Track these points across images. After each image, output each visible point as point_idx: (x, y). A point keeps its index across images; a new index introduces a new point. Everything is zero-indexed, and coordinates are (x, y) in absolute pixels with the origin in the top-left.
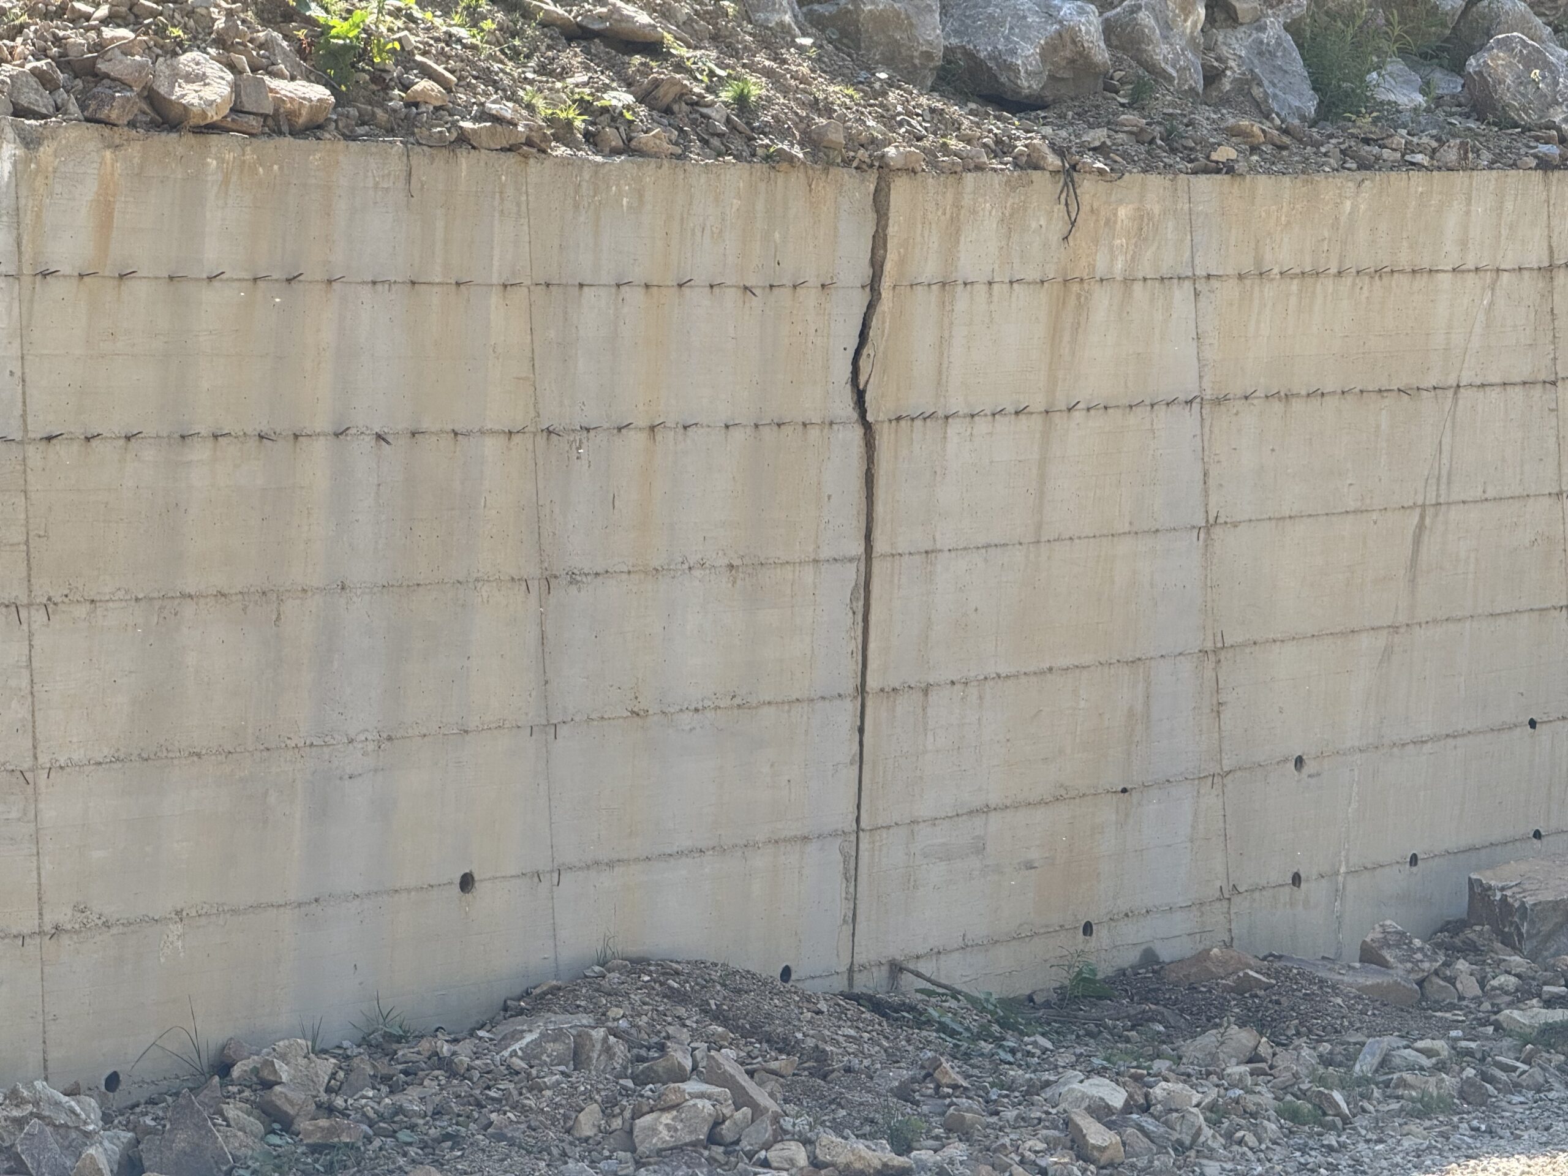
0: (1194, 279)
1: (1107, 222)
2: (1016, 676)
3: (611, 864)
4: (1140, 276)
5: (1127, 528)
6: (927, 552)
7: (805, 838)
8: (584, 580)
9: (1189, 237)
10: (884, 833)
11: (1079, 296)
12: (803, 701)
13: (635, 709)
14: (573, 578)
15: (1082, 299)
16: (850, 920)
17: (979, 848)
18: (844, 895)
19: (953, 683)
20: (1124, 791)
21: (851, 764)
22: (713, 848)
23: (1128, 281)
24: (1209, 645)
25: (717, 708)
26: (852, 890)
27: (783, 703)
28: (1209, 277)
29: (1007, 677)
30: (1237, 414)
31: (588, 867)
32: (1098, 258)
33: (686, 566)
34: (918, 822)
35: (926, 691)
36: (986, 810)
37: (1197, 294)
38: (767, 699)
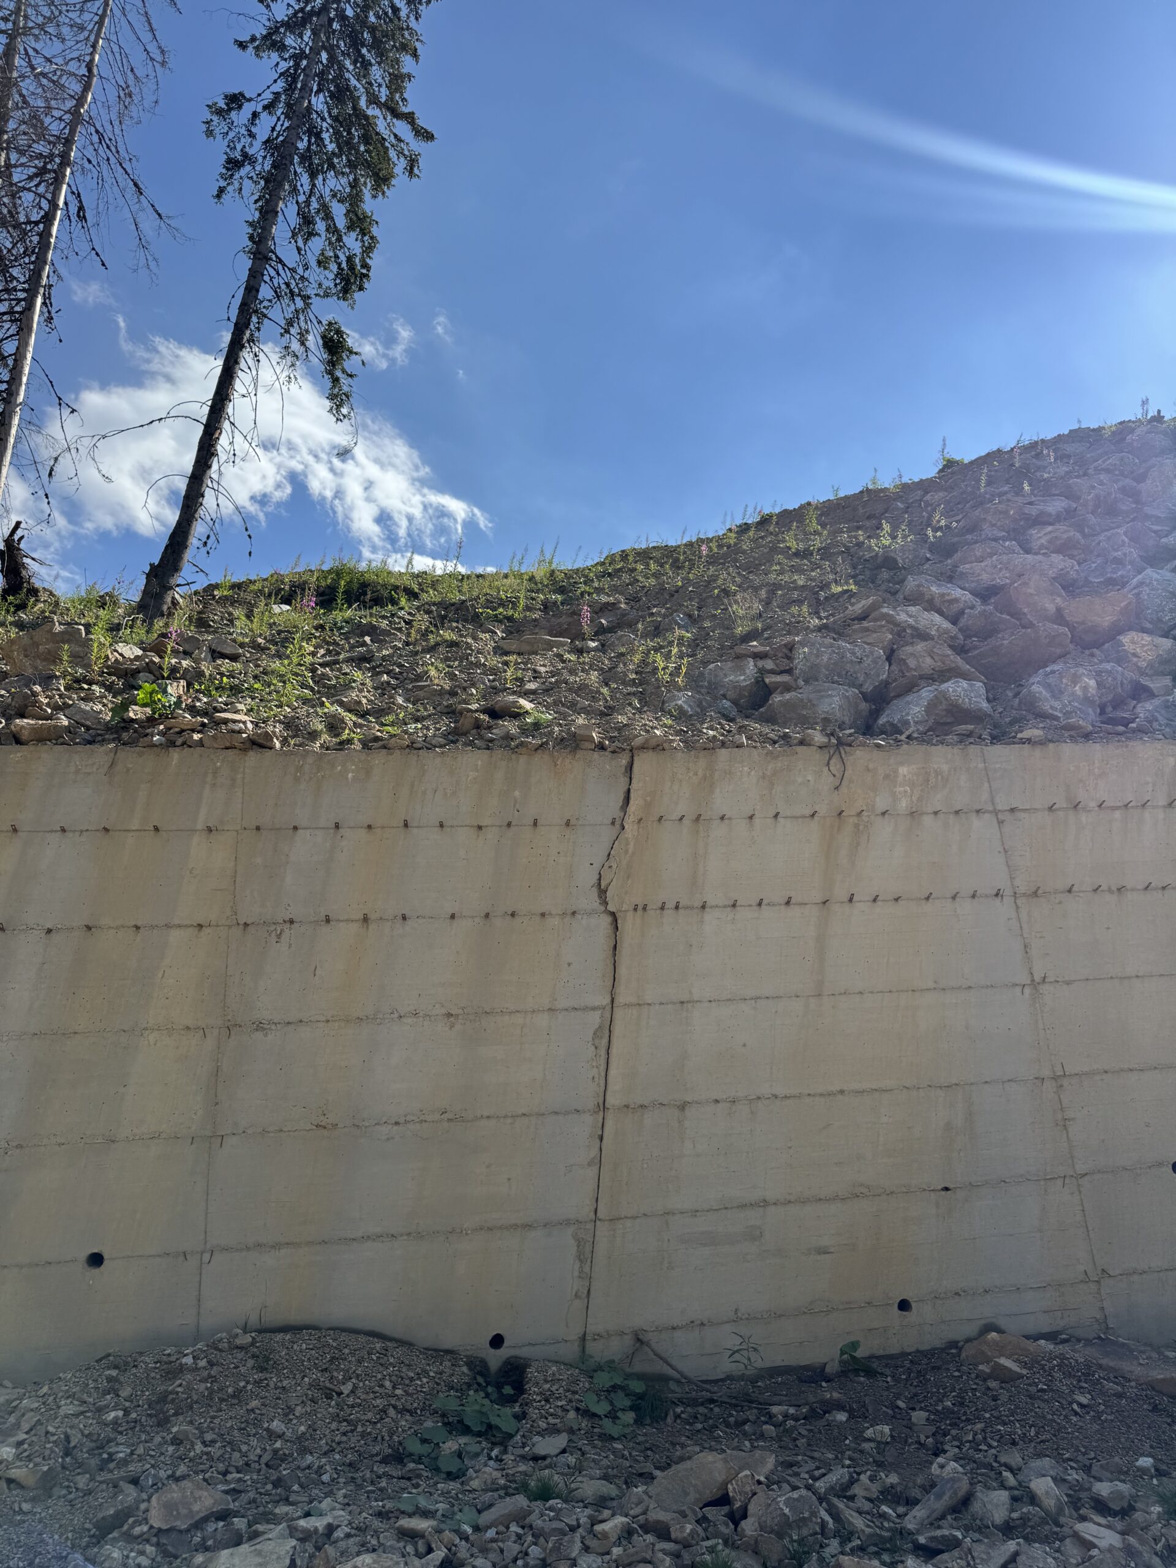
0: (996, 812)
1: (887, 777)
2: (799, 1096)
3: (277, 1246)
4: (930, 810)
5: (931, 985)
6: (682, 1003)
7: (527, 1225)
8: (273, 1027)
9: (986, 785)
10: (629, 1223)
11: (857, 826)
12: (530, 1115)
13: (323, 1124)
14: (259, 1026)
15: (861, 828)
16: (585, 1295)
17: (754, 1235)
18: (576, 1274)
19: (717, 1101)
20: (946, 1189)
21: (589, 1165)
22: (409, 1234)
23: (913, 815)
24: (1046, 1073)
25: (421, 1122)
26: (587, 1269)
27: (506, 1117)
28: (1012, 810)
29: (786, 1097)
30: (1060, 903)
31: (248, 1249)
32: (878, 799)
33: (396, 1015)
34: (674, 1214)
35: (683, 1107)
36: (765, 1203)
37: (1001, 823)
38: (486, 1114)
